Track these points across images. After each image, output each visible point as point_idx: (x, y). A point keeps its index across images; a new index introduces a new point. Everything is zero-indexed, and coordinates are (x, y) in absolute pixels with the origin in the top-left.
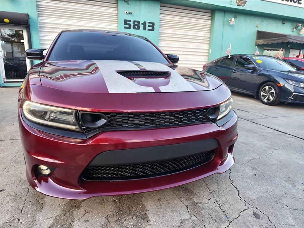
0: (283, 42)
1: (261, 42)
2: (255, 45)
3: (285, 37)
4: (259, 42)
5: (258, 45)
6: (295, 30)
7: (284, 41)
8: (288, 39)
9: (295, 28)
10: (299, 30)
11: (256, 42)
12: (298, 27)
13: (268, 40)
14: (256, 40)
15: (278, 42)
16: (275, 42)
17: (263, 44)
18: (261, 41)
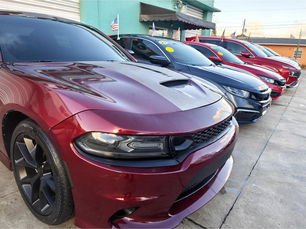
0: (171, 20)
1: (146, 18)
2: (140, 22)
3: (174, 14)
4: (144, 17)
5: (143, 22)
6: (176, 7)
7: (173, 19)
8: (177, 17)
9: (176, 5)
10: (180, 8)
11: (140, 17)
12: (178, 4)
13: (154, 16)
14: (140, 15)
15: (166, 20)
16: (163, 19)
17: (148, 20)
18: (145, 16)
